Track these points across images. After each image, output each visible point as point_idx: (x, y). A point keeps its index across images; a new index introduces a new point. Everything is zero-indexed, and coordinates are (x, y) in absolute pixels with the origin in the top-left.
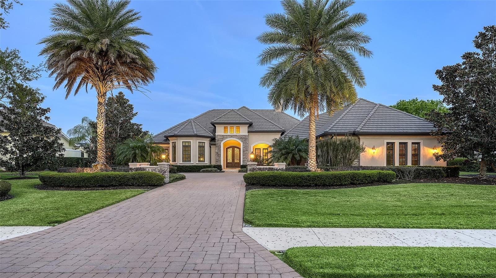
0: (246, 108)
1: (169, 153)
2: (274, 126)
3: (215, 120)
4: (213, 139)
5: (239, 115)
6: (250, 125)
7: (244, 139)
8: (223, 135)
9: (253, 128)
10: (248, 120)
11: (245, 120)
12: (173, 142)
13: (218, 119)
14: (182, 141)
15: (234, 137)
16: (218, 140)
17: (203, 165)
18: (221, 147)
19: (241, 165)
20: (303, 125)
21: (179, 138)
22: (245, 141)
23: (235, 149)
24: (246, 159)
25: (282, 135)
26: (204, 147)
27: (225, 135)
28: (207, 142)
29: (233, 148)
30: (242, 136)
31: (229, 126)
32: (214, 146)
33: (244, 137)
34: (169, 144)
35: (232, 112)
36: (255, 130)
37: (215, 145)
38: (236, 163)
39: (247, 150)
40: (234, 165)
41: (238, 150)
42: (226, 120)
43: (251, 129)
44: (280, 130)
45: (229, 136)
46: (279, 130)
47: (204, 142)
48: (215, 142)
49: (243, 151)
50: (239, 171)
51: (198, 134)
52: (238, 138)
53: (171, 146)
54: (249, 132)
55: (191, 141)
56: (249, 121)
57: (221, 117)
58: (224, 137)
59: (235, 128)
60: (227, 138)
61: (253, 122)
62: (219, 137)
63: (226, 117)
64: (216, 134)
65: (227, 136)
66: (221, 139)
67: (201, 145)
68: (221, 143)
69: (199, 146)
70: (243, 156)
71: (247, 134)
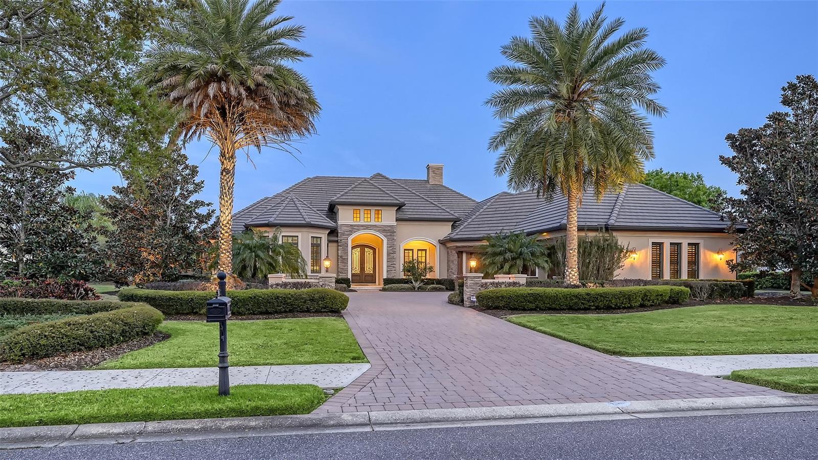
0: (382, 176)
2: (440, 211)
3: (338, 198)
4: (333, 232)
5: (378, 190)
6: (400, 207)
7: (389, 232)
8: (351, 225)
9: (405, 213)
10: (397, 200)
11: (392, 198)
13: (342, 195)
14: (281, 234)
15: (371, 228)
16: (343, 234)
18: (347, 247)
19: (384, 278)
20: (494, 210)
22: (391, 235)
23: (366, 249)
24: (394, 267)
25: (453, 227)
26: (319, 246)
27: (355, 225)
28: (323, 235)
29: (363, 247)
30: (385, 226)
31: (362, 208)
32: (335, 244)
33: (389, 228)
35: (365, 184)
36: (409, 216)
37: (337, 242)
38: (368, 275)
39: (394, 253)
40: (363, 279)
41: (372, 251)
42: (357, 197)
43: (401, 216)
44: (452, 217)
45: (362, 226)
46: (450, 217)
47: (320, 238)
48: (337, 237)
49: (388, 254)
50: (384, 290)
51: (312, 222)
52: (378, 231)
54: (397, 220)
55: (299, 235)
56: (399, 200)
57: (346, 193)
58: (353, 228)
59: (373, 212)
60: (358, 230)
61: (406, 203)
62: (344, 228)
63: (356, 192)
64: (340, 222)
65: (358, 226)
66: (348, 233)
67: (315, 242)
68: (347, 239)
69: (313, 245)
70: (387, 262)
71: (395, 223)
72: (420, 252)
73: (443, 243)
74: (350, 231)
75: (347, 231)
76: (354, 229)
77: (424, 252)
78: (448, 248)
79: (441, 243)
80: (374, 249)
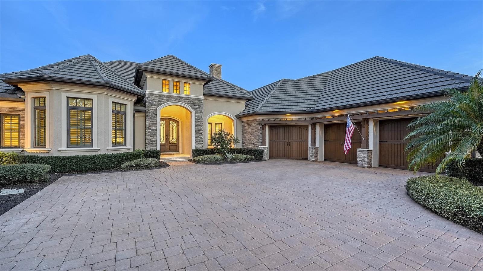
1: (23, 125)
3: (145, 65)
4: (140, 101)
6: (208, 81)
7: (197, 105)
8: (160, 96)
10: (205, 74)
12: (35, 98)
14: (64, 95)
15: (181, 100)
16: (152, 104)
17: (123, 152)
18: (156, 117)
19: (193, 148)
21: (55, 87)
22: (199, 108)
23: (171, 122)
24: (201, 138)
25: (247, 104)
26: (124, 114)
27: (164, 96)
28: (129, 102)
29: (167, 120)
30: (194, 99)
31: (172, 79)
32: (142, 115)
33: (197, 101)
34: (23, 101)
36: (215, 92)
37: (145, 112)
38: (172, 145)
39: (201, 125)
40: (169, 149)
41: (175, 124)
42: (166, 68)
43: (208, 90)
44: (246, 96)
45: (172, 97)
46: (244, 96)
47: (125, 105)
48: (145, 106)
49: (197, 126)
50: (195, 161)
51: (112, 83)
53: (28, 107)
54: (205, 95)
55: (95, 98)
56: (207, 75)
57: (154, 62)
58: (162, 99)
60: (168, 101)
62: (153, 98)
64: (148, 91)
65: (167, 97)
66: (157, 103)
67: (118, 109)
68: (156, 110)
69: (114, 112)
70: (196, 133)
71: (202, 97)
72: (217, 126)
73: (239, 117)
74: (159, 101)
75: (156, 102)
76: (164, 99)
77: (220, 125)
78: (243, 122)
79: (238, 118)
80: (178, 122)
